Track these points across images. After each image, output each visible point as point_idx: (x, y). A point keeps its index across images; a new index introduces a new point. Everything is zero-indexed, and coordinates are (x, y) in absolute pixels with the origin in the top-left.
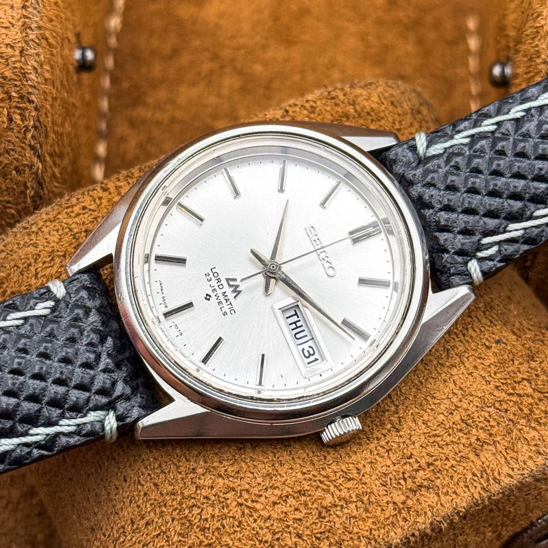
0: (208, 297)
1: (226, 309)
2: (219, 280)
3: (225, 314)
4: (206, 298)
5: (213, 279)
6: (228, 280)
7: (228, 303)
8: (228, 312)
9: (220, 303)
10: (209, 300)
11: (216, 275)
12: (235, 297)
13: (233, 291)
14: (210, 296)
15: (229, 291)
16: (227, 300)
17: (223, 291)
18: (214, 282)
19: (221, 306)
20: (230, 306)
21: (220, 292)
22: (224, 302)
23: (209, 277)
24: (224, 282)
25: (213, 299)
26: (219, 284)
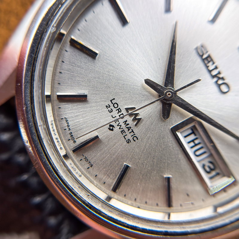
0: (111, 128)
1: (129, 136)
2: (119, 111)
3: (128, 141)
4: (110, 129)
5: (114, 110)
6: (127, 110)
7: (130, 131)
8: (131, 139)
9: (123, 132)
10: (112, 130)
11: (116, 106)
12: (136, 125)
13: (134, 120)
14: (113, 126)
15: (130, 120)
16: (129, 129)
17: (124, 119)
18: (115, 113)
19: (124, 134)
20: (132, 134)
21: (121, 121)
22: (126, 130)
23: (109, 109)
24: (124, 112)
25: (116, 129)
26: (120, 114)
